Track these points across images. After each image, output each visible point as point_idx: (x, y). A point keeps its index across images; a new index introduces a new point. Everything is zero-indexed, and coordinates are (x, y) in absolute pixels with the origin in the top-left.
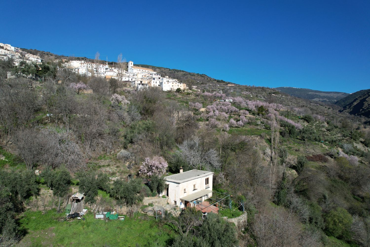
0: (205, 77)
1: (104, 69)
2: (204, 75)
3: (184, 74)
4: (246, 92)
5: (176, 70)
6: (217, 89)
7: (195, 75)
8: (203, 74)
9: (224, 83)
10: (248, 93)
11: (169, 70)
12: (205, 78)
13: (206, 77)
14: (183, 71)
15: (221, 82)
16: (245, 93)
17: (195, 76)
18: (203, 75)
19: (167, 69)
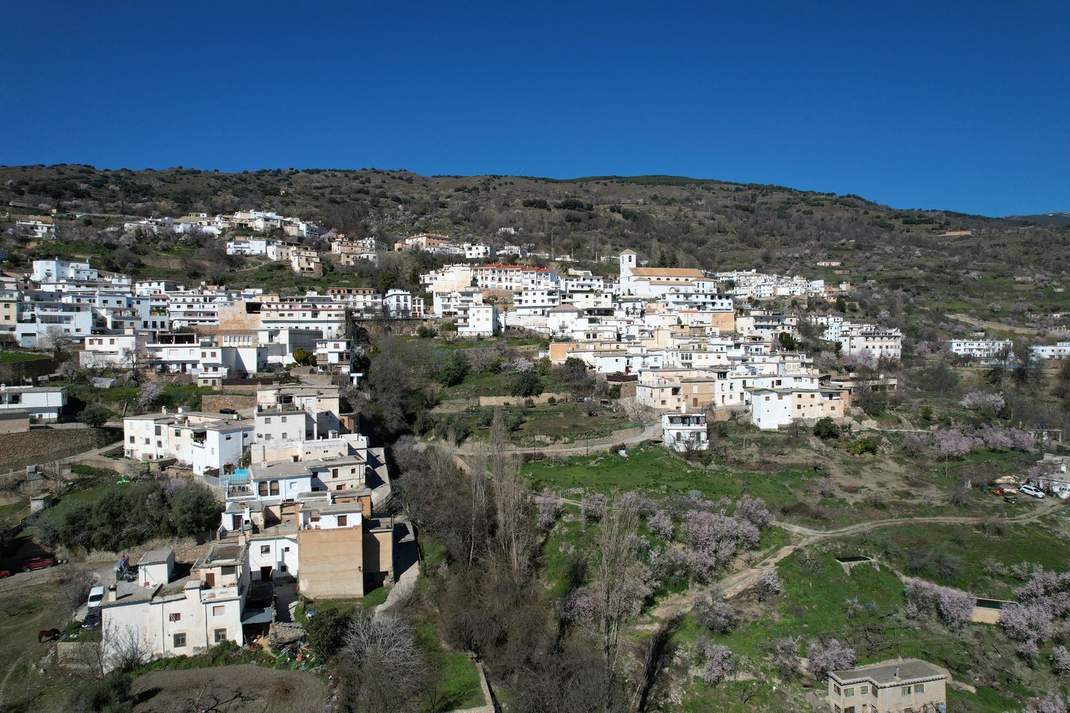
0: (857, 206)
1: (543, 294)
2: (854, 197)
3: (785, 200)
4: (1033, 275)
5: (757, 187)
6: (915, 268)
7: (821, 202)
8: (849, 196)
9: (930, 227)
10: (1042, 277)
11: (737, 190)
12: (857, 212)
13: (862, 207)
14: (780, 189)
15: (919, 223)
16: (1030, 279)
17: (823, 205)
18: (850, 199)
19: (729, 186)
